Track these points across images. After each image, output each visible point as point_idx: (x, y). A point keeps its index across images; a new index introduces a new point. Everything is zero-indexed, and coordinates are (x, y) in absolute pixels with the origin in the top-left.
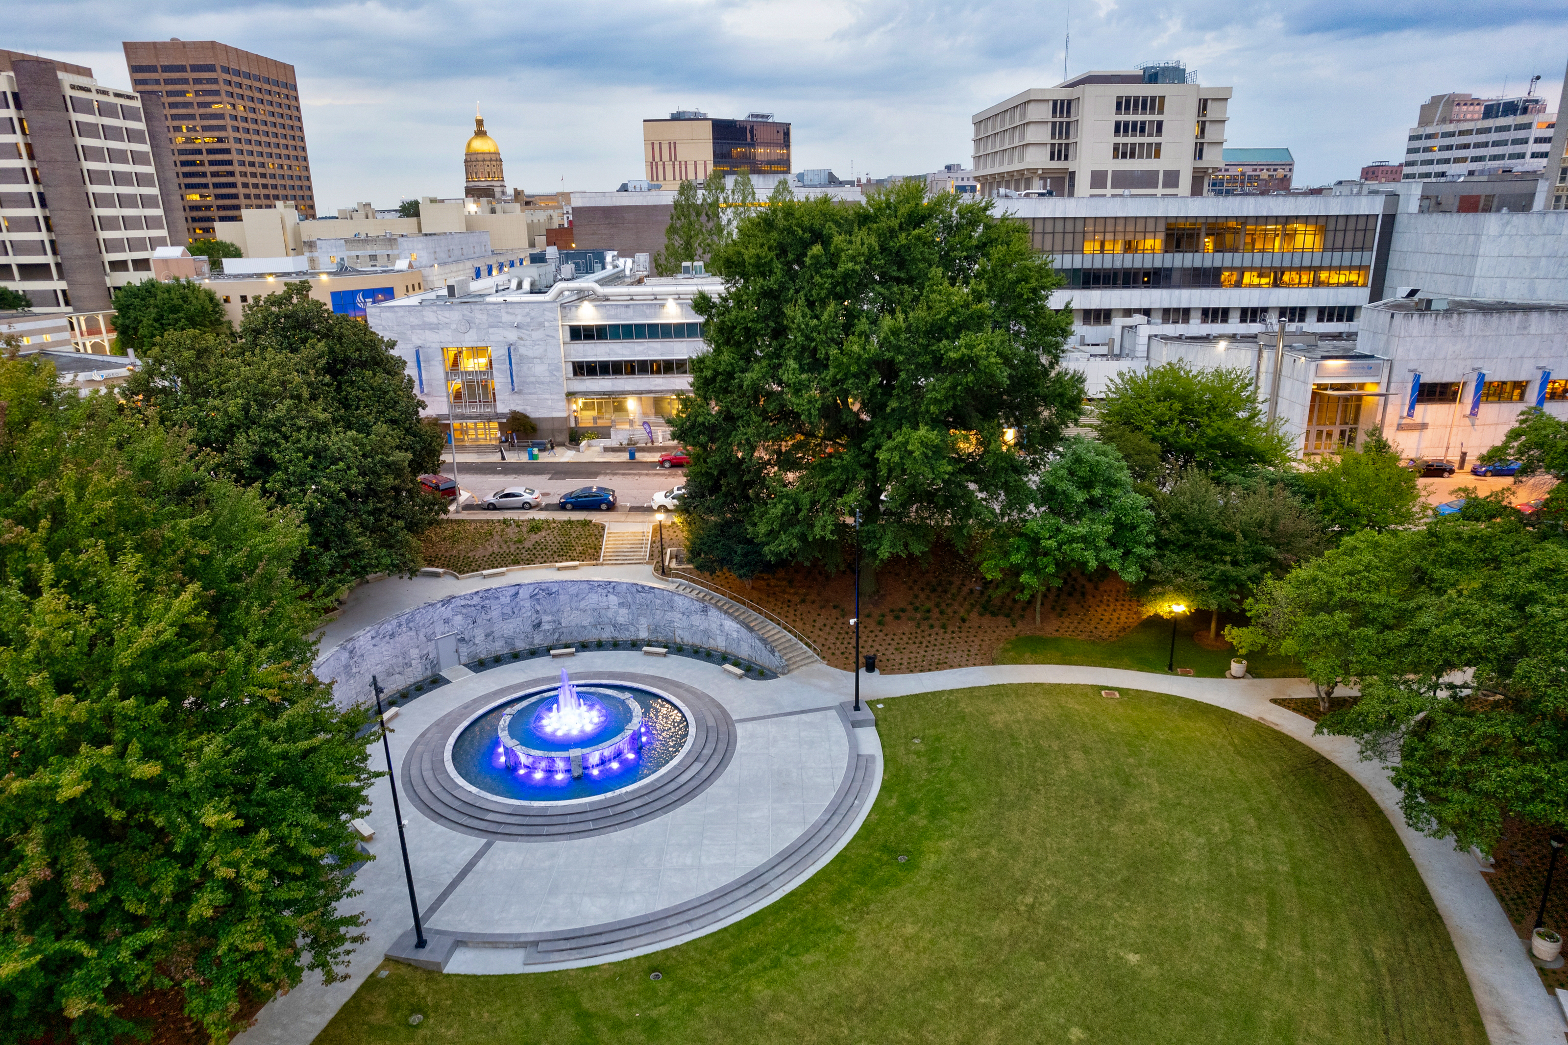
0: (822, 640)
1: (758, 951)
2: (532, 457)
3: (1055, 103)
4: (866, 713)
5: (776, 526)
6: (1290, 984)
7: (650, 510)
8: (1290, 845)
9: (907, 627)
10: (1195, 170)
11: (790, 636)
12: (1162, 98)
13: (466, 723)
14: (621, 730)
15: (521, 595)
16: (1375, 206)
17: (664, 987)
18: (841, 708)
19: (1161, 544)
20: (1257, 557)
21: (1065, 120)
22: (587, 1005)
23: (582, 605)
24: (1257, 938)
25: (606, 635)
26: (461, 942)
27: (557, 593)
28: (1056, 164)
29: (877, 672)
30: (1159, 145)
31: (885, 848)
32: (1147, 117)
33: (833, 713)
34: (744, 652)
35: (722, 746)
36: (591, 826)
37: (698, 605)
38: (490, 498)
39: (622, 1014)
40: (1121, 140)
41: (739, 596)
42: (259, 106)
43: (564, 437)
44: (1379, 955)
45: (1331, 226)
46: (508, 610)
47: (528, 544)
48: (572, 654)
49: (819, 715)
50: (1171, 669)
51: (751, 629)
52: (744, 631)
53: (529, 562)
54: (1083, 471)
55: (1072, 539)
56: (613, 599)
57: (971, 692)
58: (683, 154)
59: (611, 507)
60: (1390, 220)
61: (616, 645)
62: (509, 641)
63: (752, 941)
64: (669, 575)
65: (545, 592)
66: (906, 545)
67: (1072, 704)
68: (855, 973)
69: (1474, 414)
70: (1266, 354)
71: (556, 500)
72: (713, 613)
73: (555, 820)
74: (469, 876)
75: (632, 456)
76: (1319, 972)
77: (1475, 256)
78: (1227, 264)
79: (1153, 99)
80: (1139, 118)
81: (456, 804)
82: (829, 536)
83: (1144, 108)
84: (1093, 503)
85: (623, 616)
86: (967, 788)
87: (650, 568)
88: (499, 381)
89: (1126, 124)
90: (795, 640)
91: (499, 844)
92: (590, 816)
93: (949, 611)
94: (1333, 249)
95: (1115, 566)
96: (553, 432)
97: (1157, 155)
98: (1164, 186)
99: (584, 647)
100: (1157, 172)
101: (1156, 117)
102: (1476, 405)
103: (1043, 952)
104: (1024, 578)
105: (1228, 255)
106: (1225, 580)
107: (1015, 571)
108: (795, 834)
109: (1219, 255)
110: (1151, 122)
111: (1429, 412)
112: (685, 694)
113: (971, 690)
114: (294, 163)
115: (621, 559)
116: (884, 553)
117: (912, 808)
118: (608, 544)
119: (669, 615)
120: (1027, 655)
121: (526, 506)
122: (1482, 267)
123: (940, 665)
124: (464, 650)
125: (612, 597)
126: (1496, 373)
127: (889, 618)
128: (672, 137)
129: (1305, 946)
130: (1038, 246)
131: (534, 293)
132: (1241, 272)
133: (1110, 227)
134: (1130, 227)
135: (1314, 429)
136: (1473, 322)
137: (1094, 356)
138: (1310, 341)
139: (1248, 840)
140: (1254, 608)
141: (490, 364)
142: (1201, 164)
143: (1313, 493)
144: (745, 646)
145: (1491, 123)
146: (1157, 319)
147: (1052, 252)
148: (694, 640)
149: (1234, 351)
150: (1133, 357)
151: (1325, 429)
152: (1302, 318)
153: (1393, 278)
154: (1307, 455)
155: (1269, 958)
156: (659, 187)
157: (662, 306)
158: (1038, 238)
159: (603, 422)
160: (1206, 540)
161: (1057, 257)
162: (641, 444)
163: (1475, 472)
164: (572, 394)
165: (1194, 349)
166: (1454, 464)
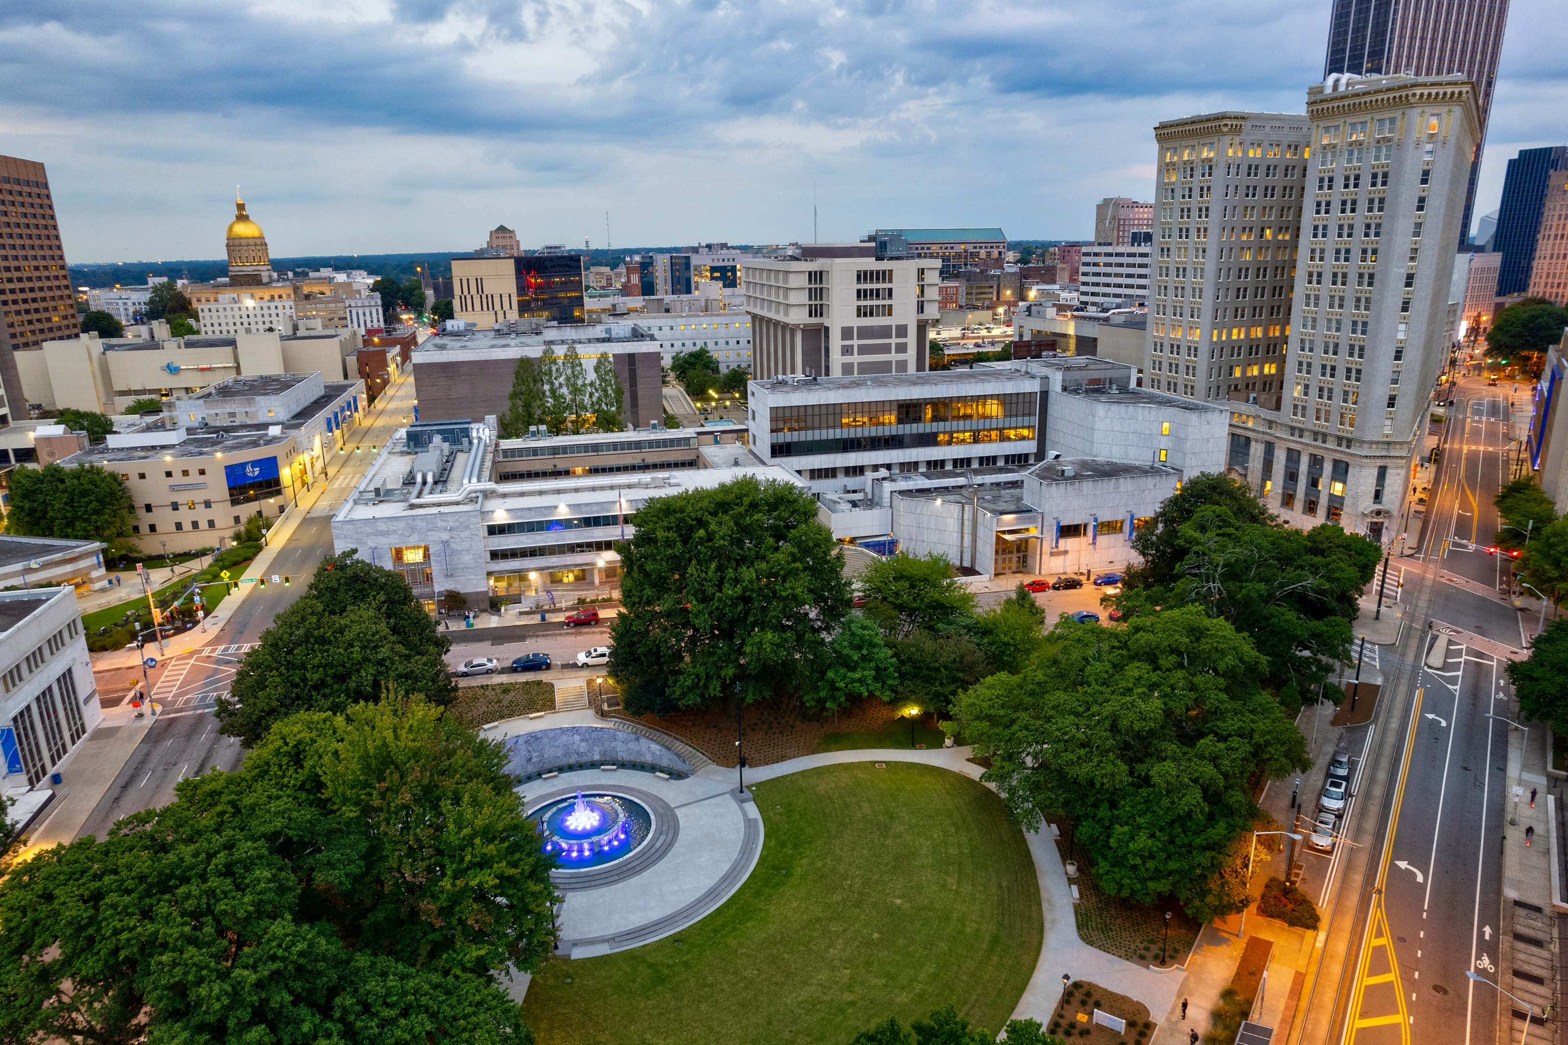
0: (710, 750)
1: (724, 926)
2: (468, 625)
3: (810, 273)
4: (747, 794)
5: (685, 689)
6: (965, 901)
7: (575, 666)
8: (970, 839)
9: (760, 735)
10: (919, 322)
11: (691, 749)
12: (891, 271)
15: (520, 742)
16: (1032, 386)
17: (685, 948)
18: (732, 792)
19: (903, 676)
20: (954, 680)
21: (818, 286)
22: (651, 960)
23: (557, 743)
24: (952, 884)
25: (572, 761)
26: (575, 944)
27: (542, 738)
28: (814, 320)
29: (750, 766)
30: (890, 306)
31: (774, 868)
32: (881, 286)
33: (728, 796)
34: (665, 762)
35: (672, 824)
37: (632, 736)
38: (462, 668)
39: (670, 962)
40: (863, 303)
41: (653, 725)
42: (11, 208)
43: (486, 605)
45: (1008, 401)
47: (505, 703)
48: (556, 776)
49: (720, 798)
50: (913, 746)
51: (668, 749)
52: (662, 748)
53: (512, 716)
54: (856, 641)
55: (853, 681)
56: (577, 738)
57: (803, 773)
58: (489, 286)
59: (548, 667)
60: (1045, 395)
61: (581, 767)
63: (720, 921)
64: (608, 717)
65: (534, 738)
67: (860, 775)
68: (774, 927)
69: (1094, 543)
70: (967, 507)
71: (508, 664)
72: (643, 741)
73: (595, 878)
75: (543, 619)
76: (978, 895)
77: (1093, 429)
78: (941, 429)
79: (884, 272)
80: (875, 286)
82: (718, 694)
83: (878, 279)
84: (864, 658)
86: (810, 831)
87: (591, 712)
88: (435, 569)
89: (865, 291)
90: (694, 751)
91: (570, 894)
92: (613, 873)
93: (783, 721)
94: (1011, 416)
95: (878, 693)
96: (478, 602)
97: (890, 314)
98: (897, 336)
99: (561, 770)
100: (891, 326)
101: (887, 286)
102: (1094, 538)
103: (858, 905)
104: (828, 705)
105: (941, 424)
106: (937, 695)
107: (821, 701)
108: (726, 867)
109: (935, 424)
110: (884, 289)
111: (1068, 543)
112: (639, 794)
113: (803, 772)
114: (51, 263)
115: (570, 707)
116: (749, 699)
117: (783, 845)
118: (558, 698)
119: (613, 744)
120: (832, 746)
121: (490, 672)
122: (1098, 436)
123: (783, 758)
125: (576, 736)
126: (1105, 516)
128: (479, 274)
129: (973, 885)
130: (809, 424)
131: (436, 483)
132: (951, 433)
133: (859, 408)
134: (873, 408)
135: (1001, 557)
136: (1087, 486)
137: (854, 504)
138: (996, 493)
139: (951, 839)
140: (953, 710)
141: (426, 555)
142: (923, 317)
143: (986, 632)
144: (666, 759)
145: (1135, 249)
146: (896, 471)
147: (820, 428)
148: (632, 758)
149: (947, 506)
150: (881, 507)
151: (1007, 556)
152: (994, 463)
153: (1050, 435)
154: (996, 575)
155: (957, 892)
156: (474, 325)
157: (556, 507)
158: (809, 419)
159: (514, 591)
160: (925, 672)
161: (824, 432)
162: (546, 607)
163: (1095, 583)
164: (489, 574)
165: (920, 503)
166: (1083, 579)
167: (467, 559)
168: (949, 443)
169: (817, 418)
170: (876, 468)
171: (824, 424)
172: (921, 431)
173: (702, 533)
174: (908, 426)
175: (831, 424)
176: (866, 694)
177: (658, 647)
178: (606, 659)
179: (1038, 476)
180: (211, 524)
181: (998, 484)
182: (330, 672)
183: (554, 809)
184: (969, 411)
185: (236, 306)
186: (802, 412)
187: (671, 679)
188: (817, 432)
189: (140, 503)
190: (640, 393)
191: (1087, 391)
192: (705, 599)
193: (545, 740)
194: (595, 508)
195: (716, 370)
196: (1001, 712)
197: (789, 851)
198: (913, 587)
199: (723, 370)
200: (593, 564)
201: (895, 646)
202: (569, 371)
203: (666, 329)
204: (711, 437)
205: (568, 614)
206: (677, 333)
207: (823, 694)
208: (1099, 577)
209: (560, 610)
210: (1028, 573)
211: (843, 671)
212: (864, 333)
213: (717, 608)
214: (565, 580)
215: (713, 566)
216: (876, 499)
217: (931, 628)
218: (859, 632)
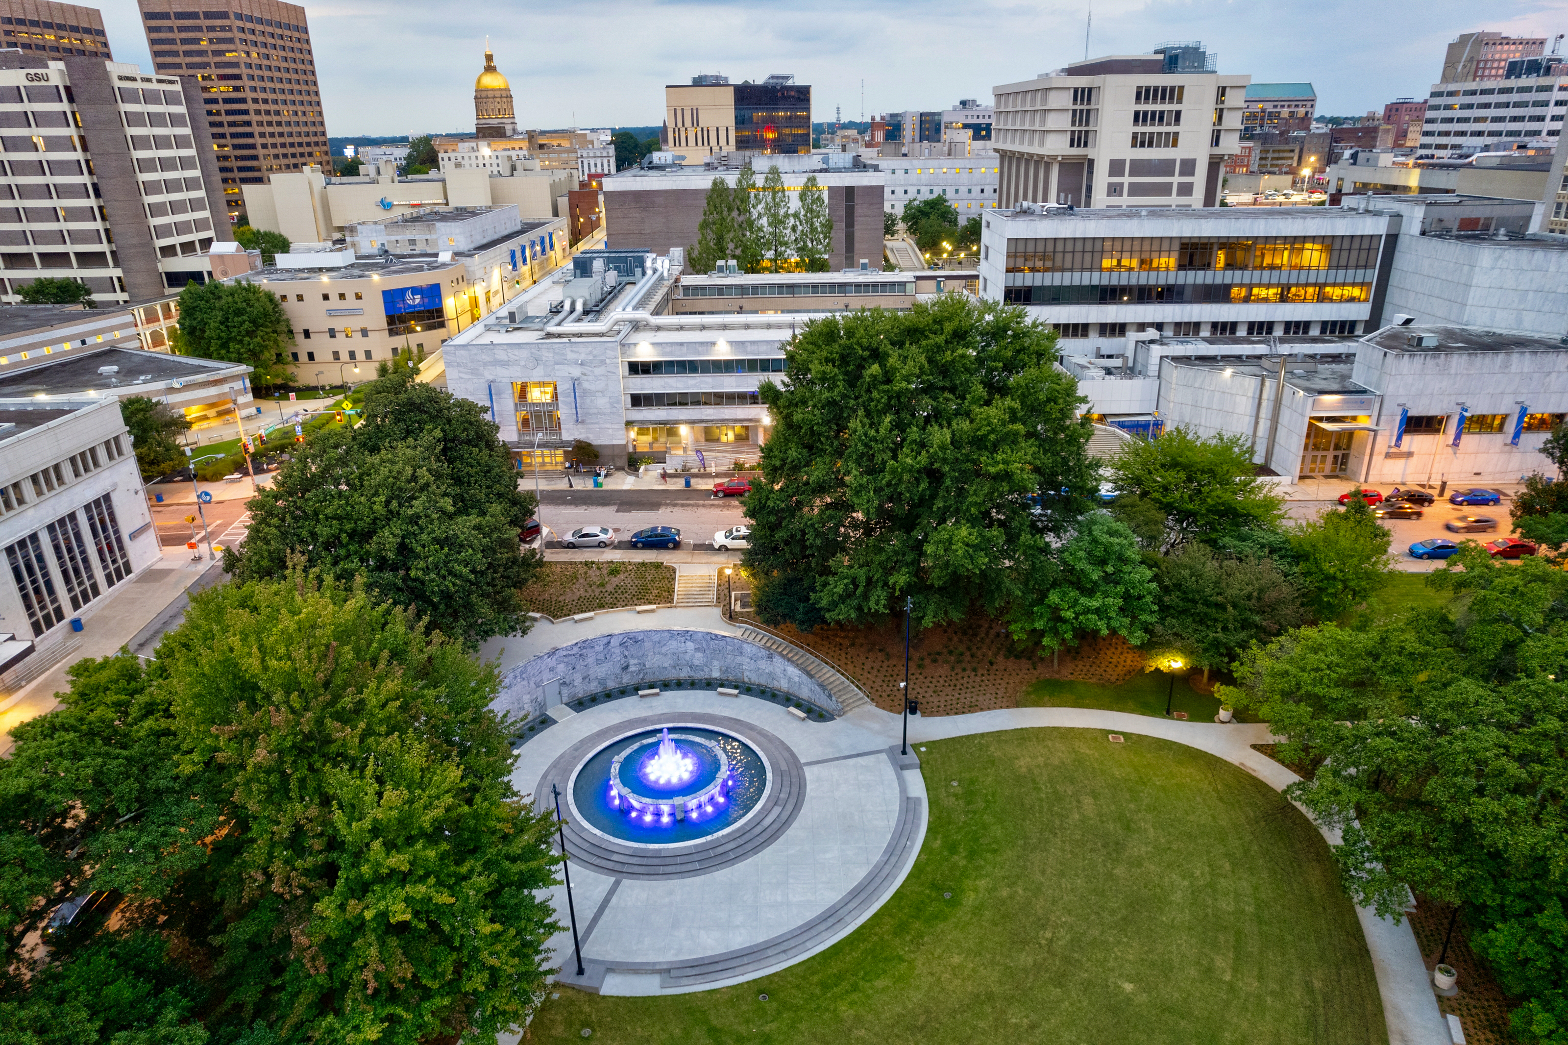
0: (870, 683)
1: (840, 977)
2: (596, 484)
3: (1076, 90)
4: (912, 757)
5: (836, 598)
6: (1247, 1010)
7: (710, 548)
8: (1256, 888)
9: (943, 670)
10: (1212, 156)
11: (843, 678)
12: (1182, 88)
13: (579, 767)
14: (713, 778)
15: (612, 644)
16: (1378, 227)
17: (772, 1007)
18: (890, 751)
19: (1164, 610)
20: (1245, 625)
21: (1085, 107)
22: (715, 1022)
23: (664, 650)
24: (1224, 971)
25: (684, 674)
26: (608, 969)
27: (643, 640)
28: (1076, 151)
29: (919, 714)
30: (1176, 134)
31: (934, 886)
32: (1166, 107)
33: (884, 756)
34: (804, 695)
35: (795, 790)
36: (697, 866)
37: (764, 652)
38: (569, 537)
39: (743, 1030)
40: (1140, 129)
41: (798, 641)
42: (273, 52)
43: (624, 462)
44: (1317, 984)
45: (1337, 246)
46: (601, 657)
47: (610, 588)
48: (657, 694)
49: (871, 758)
50: (1169, 713)
51: (810, 676)
52: (804, 677)
53: (613, 605)
54: (1099, 552)
55: (1088, 611)
56: (690, 645)
57: (999, 736)
58: (706, 120)
59: (677, 545)
60: (1392, 239)
61: (693, 684)
62: (602, 682)
63: (834, 968)
64: (737, 621)
65: (632, 640)
66: (946, 613)
67: (1084, 749)
68: (917, 997)
69: (1456, 444)
70: (1268, 382)
71: (627, 537)
72: (778, 660)
73: (668, 861)
74: (607, 911)
75: (688, 484)
76: (1269, 1000)
77: (1468, 286)
78: (1237, 280)
79: (1173, 89)
80: (1158, 107)
81: (586, 846)
82: (882, 610)
83: (1163, 98)
84: (1107, 578)
85: (698, 659)
86: (997, 831)
87: (717, 612)
88: (563, 412)
89: (1145, 113)
90: (847, 682)
91: (626, 882)
92: (696, 857)
93: (979, 653)
94: (1338, 267)
95: (1123, 632)
96: (613, 458)
97: (1175, 145)
98: (1182, 174)
99: (666, 686)
100: (1174, 161)
101: (1175, 107)
102: (1458, 437)
103: (1060, 981)
104: (1046, 641)
105: (1238, 273)
106: (1216, 644)
107: (1036, 635)
108: (861, 874)
109: (1229, 273)
110: (1170, 112)
111: (1415, 442)
112: (758, 737)
113: (1001, 733)
114: (308, 108)
115: (692, 601)
116: (928, 622)
117: (953, 849)
118: (679, 587)
119: (739, 659)
120: (1046, 698)
121: (602, 545)
122: (1474, 295)
123: (972, 708)
125: (689, 644)
126: (1479, 407)
127: (927, 661)
128: (695, 103)
129: (1261, 978)
130: (1058, 264)
131: (586, 313)
132: (1250, 287)
133: (1127, 246)
134: (1146, 247)
135: (1311, 454)
136: (1458, 362)
137: (1109, 372)
138: (1310, 366)
139: (1223, 882)
140: (1239, 670)
141: (555, 396)
142: (1217, 151)
143: (1299, 557)
144: (806, 690)
145: (1513, 82)
146: (1169, 332)
147: (1072, 270)
148: (763, 681)
149: (1239, 379)
150: (1146, 376)
151: (1320, 454)
152: (1306, 331)
153: (1393, 295)
154: (1302, 478)
155: (1232, 988)
156: (683, 158)
157: (713, 344)
158: (1059, 257)
159: (658, 447)
160: (1201, 608)
161: (1076, 275)
162: (695, 471)
163: (1452, 501)
164: (629, 424)
165: (1202, 373)
166: (1435, 493)
167: (602, 402)
168: (1247, 300)
169: (1069, 257)
170: (1142, 327)
171: (1077, 265)
172: (1209, 281)
173: (875, 368)
174: (1191, 274)
175: (1087, 265)
176: (1105, 632)
177: (804, 533)
178: (743, 544)
179: (1378, 343)
180: (368, 355)
181: (1313, 357)
182: (348, 527)
183: (636, 746)
184: (1278, 261)
185: (473, 155)
186: (1050, 248)
187: (819, 580)
188: (1067, 275)
189: (298, 328)
190: (857, 235)
191: (1458, 238)
192: (873, 471)
193: (647, 644)
194: (763, 348)
195: (955, 222)
196: (1335, 693)
197: (961, 860)
198: (1190, 480)
199: (962, 221)
200: (757, 421)
201: (1156, 565)
202: (769, 199)
203: (900, 173)
204: (933, 283)
205: (718, 481)
206: (912, 177)
207: (1039, 625)
208: (1458, 493)
209: (709, 476)
210: (1348, 479)
211: (1073, 594)
212: (1138, 168)
213: (889, 484)
214: (724, 439)
215: (888, 419)
216: (1139, 367)
217: (1213, 543)
218: (1105, 538)
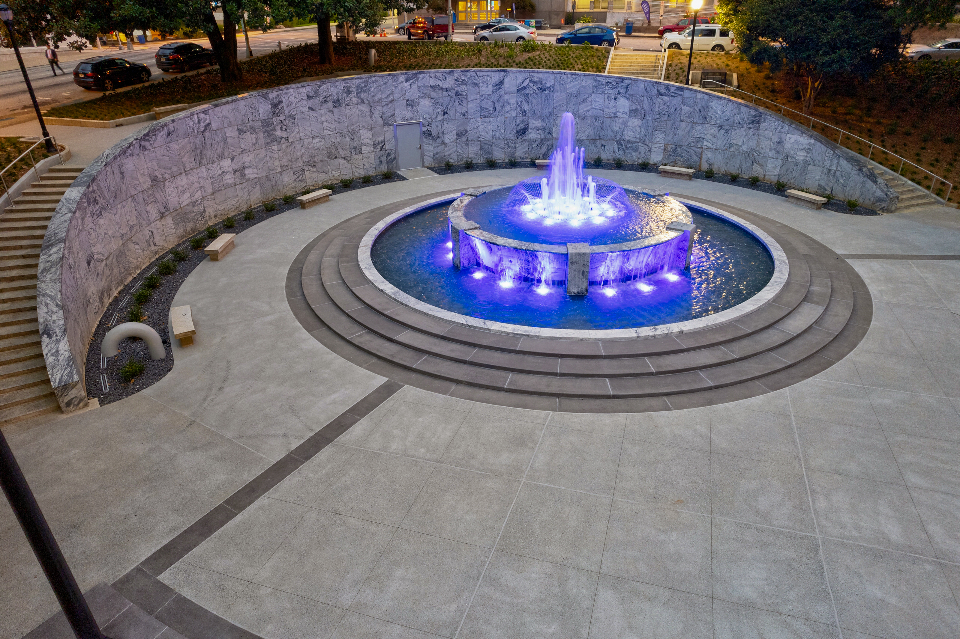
15: (506, 85)
25: (607, 155)
36: (608, 387)
37: (746, 113)
46: (488, 104)
61: (619, 166)
72: (770, 123)
85: (631, 129)
118: (613, 66)
119: (699, 130)
124: (430, 148)
125: (622, 102)
